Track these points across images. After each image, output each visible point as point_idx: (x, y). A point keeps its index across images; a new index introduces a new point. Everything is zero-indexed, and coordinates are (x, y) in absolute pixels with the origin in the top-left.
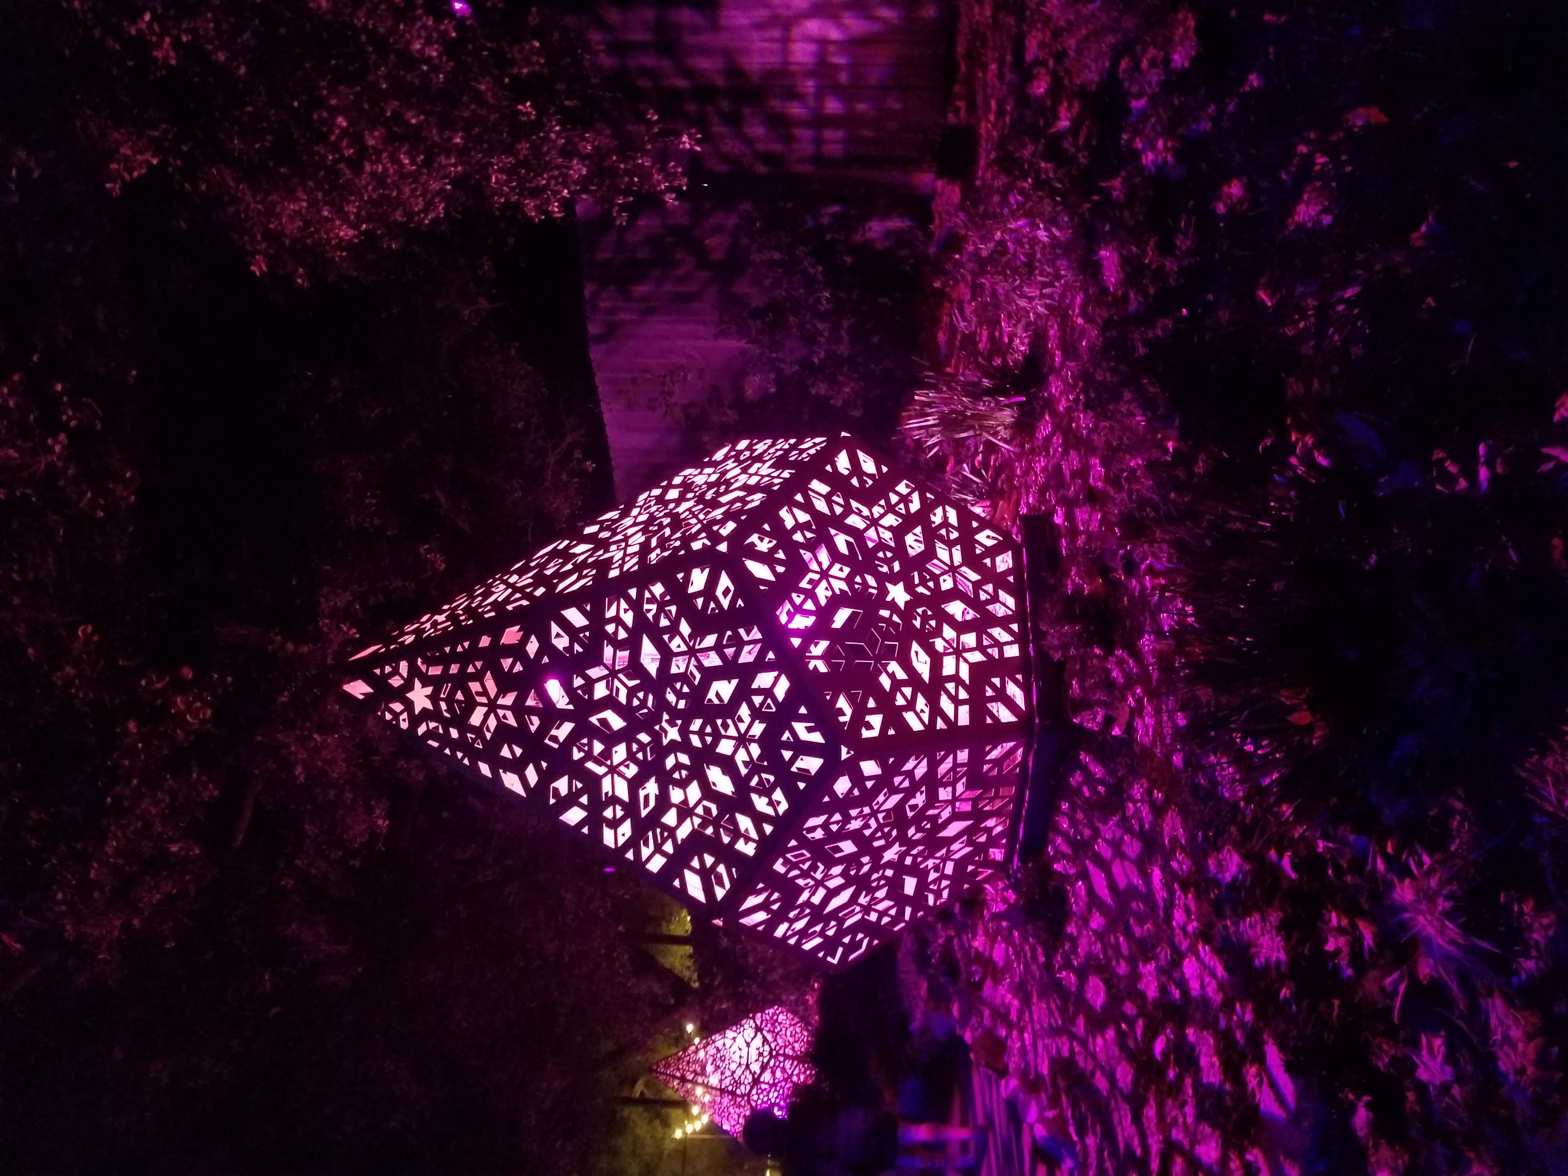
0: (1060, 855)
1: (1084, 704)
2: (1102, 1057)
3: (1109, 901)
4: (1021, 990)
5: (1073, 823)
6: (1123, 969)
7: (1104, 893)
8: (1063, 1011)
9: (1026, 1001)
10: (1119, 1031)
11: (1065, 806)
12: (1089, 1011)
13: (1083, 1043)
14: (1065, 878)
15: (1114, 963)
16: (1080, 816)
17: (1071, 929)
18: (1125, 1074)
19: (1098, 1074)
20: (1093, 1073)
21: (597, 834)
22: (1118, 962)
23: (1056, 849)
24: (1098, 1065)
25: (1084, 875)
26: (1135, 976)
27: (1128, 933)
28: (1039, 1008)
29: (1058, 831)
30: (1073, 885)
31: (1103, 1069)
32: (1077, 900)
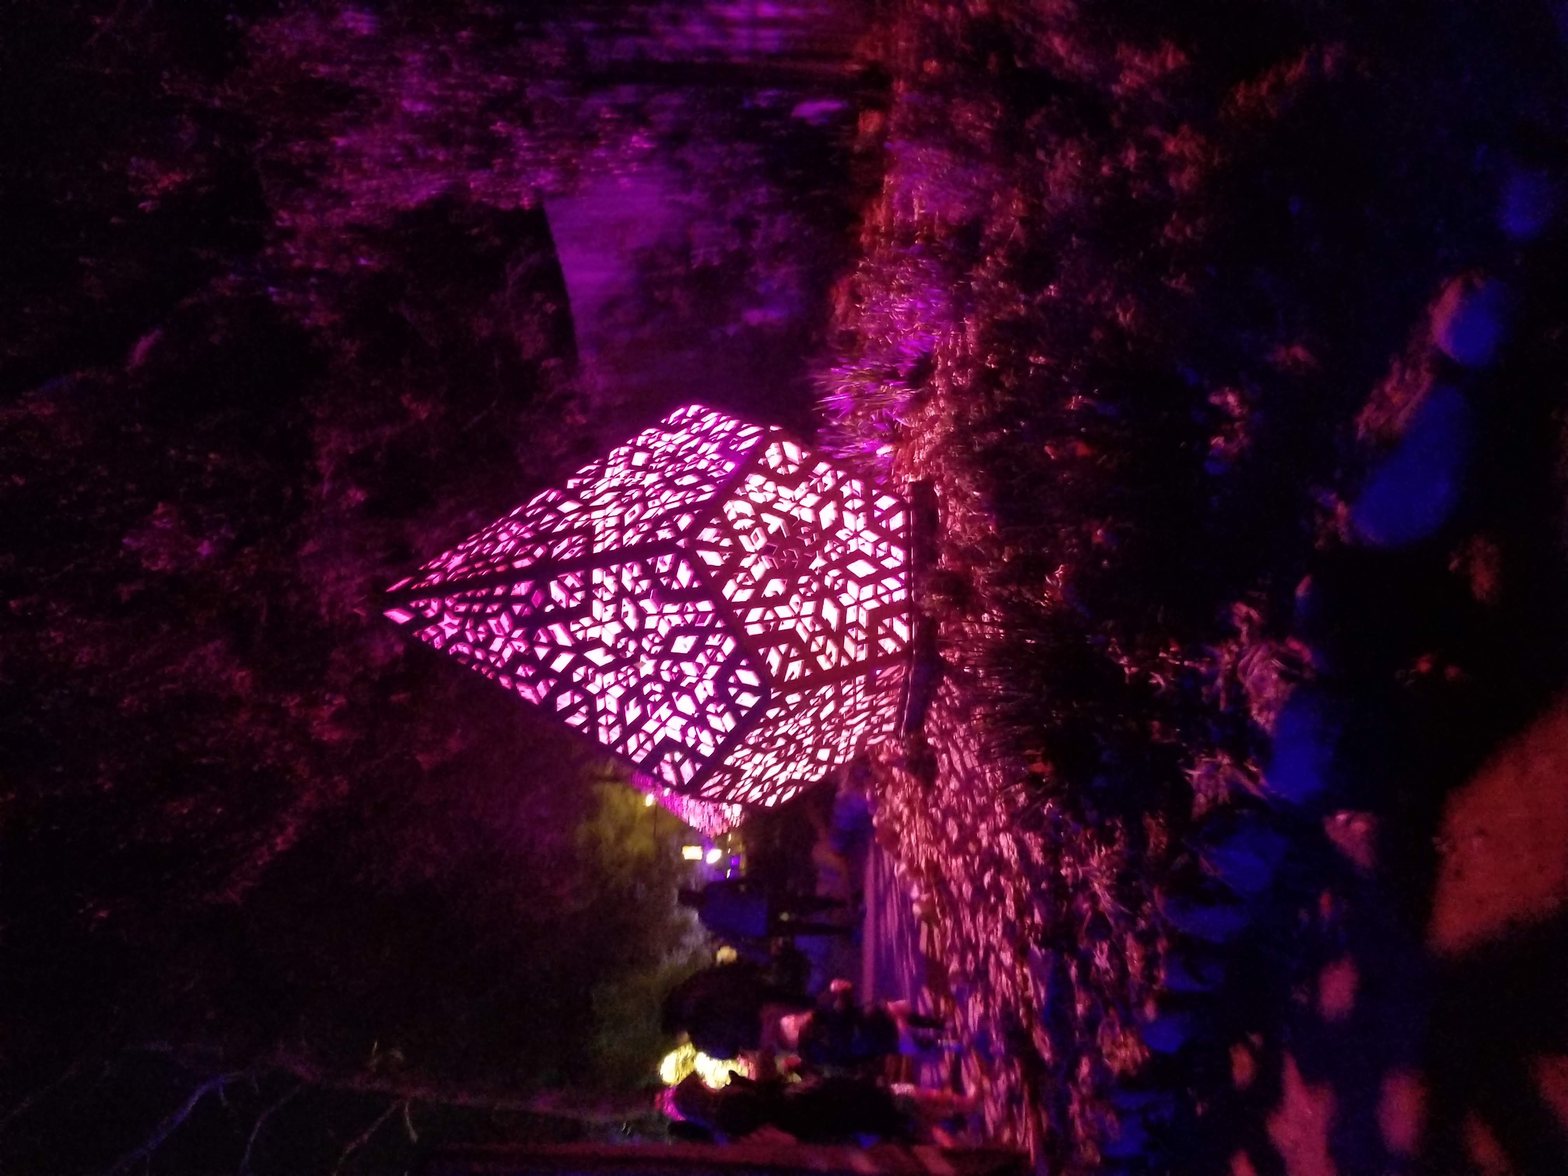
0: (931, 734)
1: (946, 645)
2: (955, 873)
3: (962, 774)
4: (909, 802)
5: (940, 716)
6: (968, 820)
7: (958, 767)
8: (934, 833)
9: (912, 812)
10: (965, 860)
11: (935, 705)
12: (949, 841)
13: (945, 858)
14: (934, 748)
15: (963, 815)
16: (944, 714)
17: (939, 783)
18: (967, 889)
19: (952, 883)
20: (950, 881)
21: (594, 733)
22: (966, 816)
23: (930, 730)
24: (951, 878)
25: (946, 750)
26: (976, 829)
27: (973, 801)
28: (919, 823)
29: (930, 718)
30: (940, 756)
31: (955, 882)
32: (944, 769)
